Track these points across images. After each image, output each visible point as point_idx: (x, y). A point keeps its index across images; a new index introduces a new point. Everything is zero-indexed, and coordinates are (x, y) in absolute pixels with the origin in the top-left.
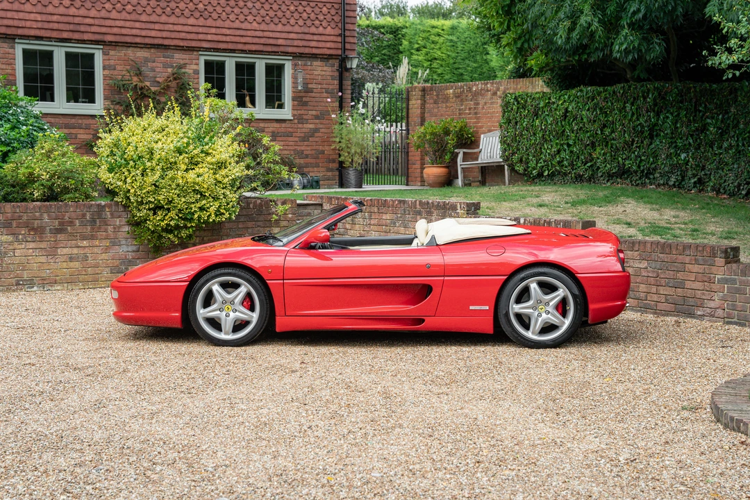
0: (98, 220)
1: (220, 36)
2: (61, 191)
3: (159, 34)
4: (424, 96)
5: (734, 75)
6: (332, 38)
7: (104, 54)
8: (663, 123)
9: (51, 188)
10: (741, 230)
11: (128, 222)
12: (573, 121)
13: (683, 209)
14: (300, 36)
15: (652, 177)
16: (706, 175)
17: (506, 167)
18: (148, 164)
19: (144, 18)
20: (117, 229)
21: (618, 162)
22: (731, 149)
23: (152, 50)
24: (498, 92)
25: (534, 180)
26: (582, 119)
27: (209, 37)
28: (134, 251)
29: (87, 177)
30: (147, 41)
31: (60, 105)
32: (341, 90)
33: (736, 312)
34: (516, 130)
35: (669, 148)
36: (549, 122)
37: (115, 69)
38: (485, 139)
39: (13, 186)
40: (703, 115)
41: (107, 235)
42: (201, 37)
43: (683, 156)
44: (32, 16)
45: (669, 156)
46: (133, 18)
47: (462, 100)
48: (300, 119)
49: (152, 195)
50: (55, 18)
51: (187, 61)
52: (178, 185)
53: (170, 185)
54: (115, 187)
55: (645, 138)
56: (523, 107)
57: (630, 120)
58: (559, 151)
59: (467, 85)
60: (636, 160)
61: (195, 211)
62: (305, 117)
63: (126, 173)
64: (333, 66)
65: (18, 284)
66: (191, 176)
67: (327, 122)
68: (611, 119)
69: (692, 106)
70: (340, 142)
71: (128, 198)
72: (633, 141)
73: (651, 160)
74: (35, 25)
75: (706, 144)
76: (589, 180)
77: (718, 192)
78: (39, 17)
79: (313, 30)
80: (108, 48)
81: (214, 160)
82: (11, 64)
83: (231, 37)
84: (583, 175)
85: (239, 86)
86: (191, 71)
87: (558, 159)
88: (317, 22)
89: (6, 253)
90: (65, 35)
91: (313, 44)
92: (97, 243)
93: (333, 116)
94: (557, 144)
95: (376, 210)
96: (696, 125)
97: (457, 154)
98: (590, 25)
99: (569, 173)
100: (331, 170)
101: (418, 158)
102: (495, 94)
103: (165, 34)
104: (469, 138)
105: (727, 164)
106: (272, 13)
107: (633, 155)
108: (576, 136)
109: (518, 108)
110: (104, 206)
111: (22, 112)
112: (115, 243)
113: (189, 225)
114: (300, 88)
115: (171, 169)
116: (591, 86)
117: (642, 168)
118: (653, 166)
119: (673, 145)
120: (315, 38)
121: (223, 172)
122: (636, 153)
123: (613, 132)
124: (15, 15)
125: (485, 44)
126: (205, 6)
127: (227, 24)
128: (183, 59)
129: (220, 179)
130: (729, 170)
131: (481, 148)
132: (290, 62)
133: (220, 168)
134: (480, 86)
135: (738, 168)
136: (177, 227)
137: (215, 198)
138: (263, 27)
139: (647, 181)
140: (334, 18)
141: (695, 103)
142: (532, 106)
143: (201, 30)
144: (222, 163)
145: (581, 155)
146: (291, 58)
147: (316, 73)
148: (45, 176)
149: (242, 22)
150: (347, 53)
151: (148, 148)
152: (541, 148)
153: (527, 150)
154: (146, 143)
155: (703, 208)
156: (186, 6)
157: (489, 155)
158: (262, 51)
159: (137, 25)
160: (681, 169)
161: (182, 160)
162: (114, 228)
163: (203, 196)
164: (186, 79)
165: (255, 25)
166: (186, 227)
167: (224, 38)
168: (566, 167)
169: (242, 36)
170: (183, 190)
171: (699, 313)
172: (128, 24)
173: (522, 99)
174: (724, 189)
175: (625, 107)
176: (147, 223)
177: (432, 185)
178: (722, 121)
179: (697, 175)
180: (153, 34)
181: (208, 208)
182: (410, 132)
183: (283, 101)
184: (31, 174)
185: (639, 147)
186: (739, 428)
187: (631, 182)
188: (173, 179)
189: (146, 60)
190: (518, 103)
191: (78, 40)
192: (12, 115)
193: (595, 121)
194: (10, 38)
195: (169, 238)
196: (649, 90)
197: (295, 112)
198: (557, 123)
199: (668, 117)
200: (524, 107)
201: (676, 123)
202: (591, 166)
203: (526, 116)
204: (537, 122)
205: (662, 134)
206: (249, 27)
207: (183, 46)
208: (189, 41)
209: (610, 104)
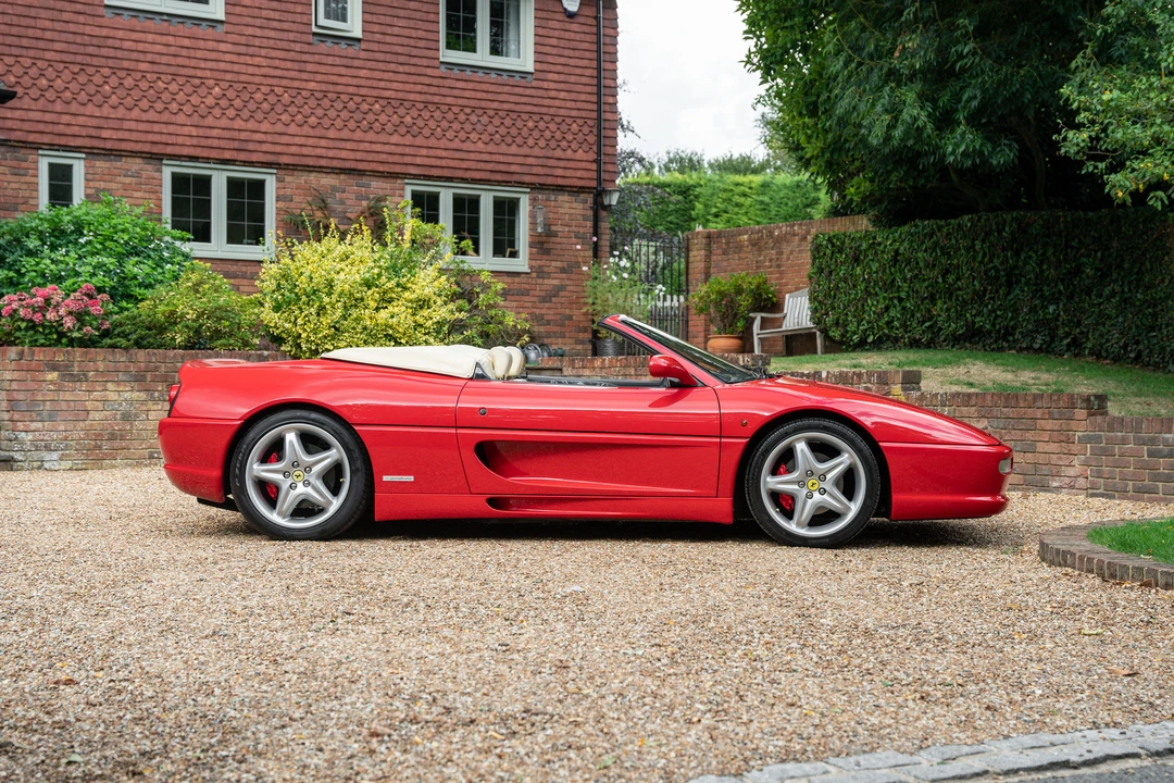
1: (433, 159)
2: (211, 337)
3: (352, 155)
4: (709, 244)
6: (584, 165)
7: (278, 180)
8: (1025, 265)
9: (197, 332)
10: (1119, 391)
12: (906, 266)
13: (1047, 371)
14: (540, 161)
15: (1011, 339)
16: (1082, 333)
17: (818, 333)
18: (326, 300)
19: (332, 133)
21: (966, 320)
22: (1114, 297)
23: (342, 177)
24: (809, 237)
25: (854, 349)
26: (918, 264)
27: (419, 161)
29: (246, 318)
30: (336, 164)
31: (218, 246)
32: (596, 233)
33: (1102, 480)
34: (830, 282)
35: (1032, 298)
36: (874, 269)
37: (291, 200)
38: (791, 300)
39: (150, 329)
40: (1077, 253)
42: (407, 159)
44: (186, 130)
45: (1033, 310)
46: (318, 134)
47: (760, 250)
48: (540, 272)
49: (329, 340)
50: (215, 132)
51: (388, 192)
52: (365, 328)
53: (354, 328)
55: (1001, 286)
56: (839, 251)
57: (981, 262)
58: (887, 309)
59: (766, 229)
60: (989, 315)
62: (546, 269)
63: (297, 312)
64: (585, 202)
65: (151, 457)
66: (383, 315)
67: (577, 277)
68: (955, 261)
69: (1061, 241)
70: (594, 304)
72: (985, 290)
73: (1010, 315)
74: (188, 141)
75: (1082, 290)
76: (928, 346)
77: (1099, 356)
78: (194, 132)
79: (558, 153)
80: (283, 172)
81: (413, 296)
82: (157, 192)
83: (448, 160)
84: (920, 339)
85: (458, 226)
87: (886, 319)
88: (564, 144)
89: (136, 415)
90: (227, 155)
91: (558, 172)
93: (585, 268)
94: (884, 298)
96: (1068, 266)
97: (753, 319)
98: (915, 119)
99: (901, 338)
100: (582, 342)
101: (701, 329)
103: (359, 156)
104: (770, 299)
105: (1109, 317)
106: (503, 130)
107: (985, 310)
108: (909, 287)
109: (833, 253)
111: (168, 248)
114: (539, 230)
115: (356, 306)
116: (929, 219)
117: (997, 327)
118: (1012, 323)
119: (1039, 294)
120: (562, 164)
121: (425, 312)
122: (990, 307)
123: (959, 279)
124: (164, 128)
125: (808, 206)
126: (413, 118)
127: (443, 143)
128: (382, 189)
129: (421, 321)
130: (1112, 325)
131: (786, 311)
132: (527, 196)
133: (421, 308)
134: (784, 229)
135: (1125, 321)
138: (492, 148)
139: (1005, 345)
140: (587, 138)
141: (1066, 236)
143: (407, 150)
144: (424, 301)
145: (917, 312)
146: (528, 190)
147: (561, 211)
148: (191, 315)
149: (463, 141)
150: (603, 184)
151: (327, 280)
152: (863, 305)
153: (845, 308)
154: (323, 273)
155: (1075, 370)
156: (388, 119)
157: (796, 321)
158: (489, 180)
159: (323, 143)
160: (1049, 326)
161: (371, 297)
165: (480, 145)
167: (439, 162)
168: (897, 329)
169: (463, 160)
171: (1055, 484)
172: (310, 141)
173: (838, 240)
174: (1106, 351)
175: (973, 245)
178: (1102, 260)
179: (1070, 334)
180: (344, 154)
182: (691, 293)
183: (517, 248)
184: (173, 313)
185: (993, 298)
186: (1065, 561)
187: (984, 346)
188: (358, 320)
189: (334, 189)
190: (833, 245)
191: (244, 162)
192: (154, 250)
193: (934, 266)
194: (156, 158)
196: (1005, 221)
197: (534, 263)
198: (884, 271)
199: (1030, 257)
200: (841, 251)
201: (1042, 263)
202: (931, 326)
203: (842, 263)
204: (858, 270)
205: (1023, 279)
206: (472, 147)
207: (383, 172)
208: (391, 166)
209: (954, 241)
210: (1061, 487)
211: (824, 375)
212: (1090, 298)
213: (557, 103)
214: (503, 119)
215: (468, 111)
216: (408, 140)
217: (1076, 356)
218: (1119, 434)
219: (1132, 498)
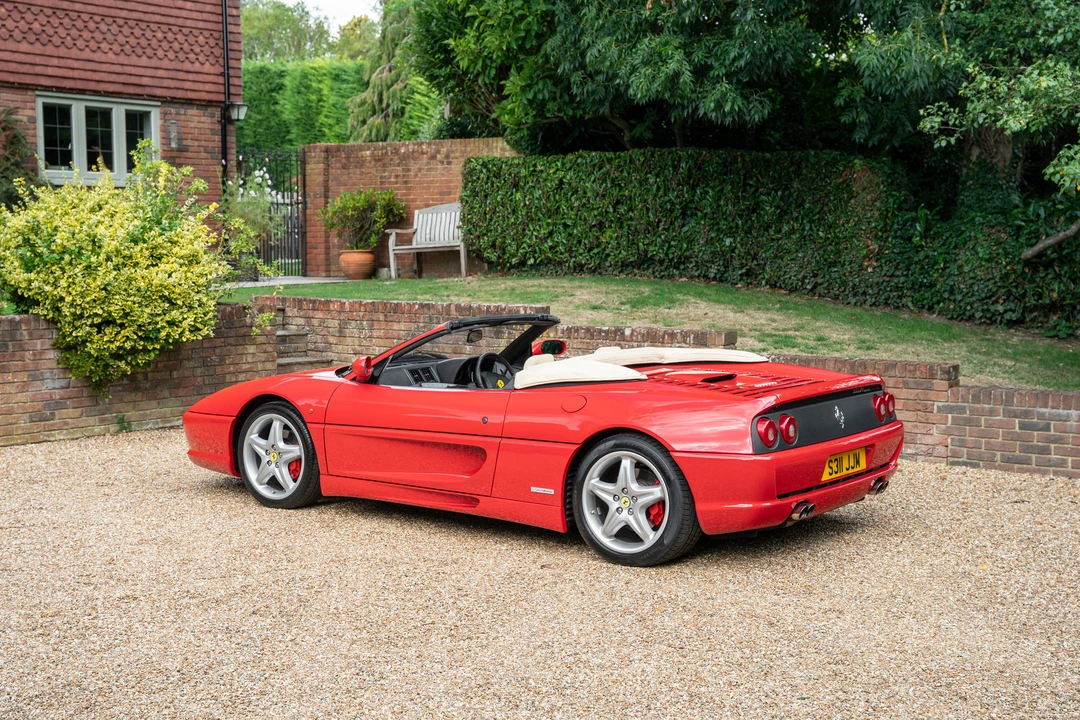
0: (10, 343)
1: (65, 70)
4: (327, 158)
5: (949, 142)
6: (212, 78)
8: (701, 200)
11: (54, 345)
12: (572, 195)
14: (170, 74)
15: (682, 267)
17: (464, 252)
20: (38, 355)
21: (638, 249)
22: (793, 233)
24: (438, 156)
25: (509, 270)
26: (585, 193)
27: (50, 71)
28: (62, 388)
32: (225, 148)
33: (965, 450)
34: (486, 206)
35: (709, 231)
36: (536, 196)
38: (421, 216)
40: (756, 191)
41: (24, 366)
42: (38, 70)
43: (728, 241)
45: (710, 242)
47: (384, 165)
49: (99, 304)
51: (19, 104)
52: (139, 290)
53: (126, 290)
54: (36, 294)
55: (676, 218)
56: (495, 176)
57: (656, 195)
58: (551, 234)
59: (391, 146)
60: (662, 246)
61: (163, 327)
63: (59, 273)
64: (213, 116)
68: (627, 193)
69: (740, 179)
71: (58, 310)
72: (660, 221)
73: (685, 245)
75: (760, 227)
76: (593, 271)
77: (773, 286)
79: (187, 66)
81: (182, 252)
83: (80, 71)
84: (586, 264)
85: (91, 141)
86: (25, 119)
87: (550, 244)
88: (192, 56)
91: (188, 85)
92: (10, 377)
95: (381, 317)
96: (747, 203)
97: (387, 236)
99: (566, 262)
101: (321, 240)
102: (433, 157)
104: (400, 214)
105: (788, 252)
106: (133, 41)
107: (659, 240)
108: (576, 215)
109: (488, 177)
110: (19, 322)
112: (36, 376)
113: (150, 348)
114: (173, 145)
115: (125, 265)
116: (595, 151)
117: (671, 256)
119: (715, 228)
120: (191, 77)
122: (663, 237)
123: (631, 209)
126: (43, 25)
127: (74, 53)
128: (12, 101)
130: (791, 259)
131: (415, 227)
132: (158, 109)
133: (191, 262)
134: (410, 147)
135: (804, 256)
136: (134, 351)
137: (191, 308)
138: (122, 59)
139: (677, 273)
140: (213, 50)
141: (745, 175)
142: (510, 175)
143: (38, 60)
144: (193, 256)
145: (585, 238)
146: (159, 104)
149: (94, 51)
150: (232, 99)
151: (89, 235)
152: (524, 230)
153: (503, 231)
156: (16, 24)
157: (428, 236)
158: (121, 93)
160: (725, 257)
161: (140, 253)
162: (34, 354)
163: (172, 304)
164: (19, 129)
165: (111, 56)
166: (145, 350)
167: (70, 73)
168: (562, 254)
169: (95, 71)
170: (147, 298)
171: (909, 451)
173: (494, 165)
175: (647, 179)
176: (87, 347)
177: (349, 276)
178: (781, 199)
179: (746, 265)
181: (181, 322)
182: (309, 205)
187: (654, 273)
188: (130, 280)
190: (488, 171)
193: (604, 196)
195: (118, 366)
196: (680, 158)
198: (548, 198)
199: (707, 193)
200: (497, 175)
201: (719, 199)
202: (598, 253)
203: (500, 188)
204: (518, 196)
205: (699, 214)
206: (103, 58)
207: (13, 83)
208: (22, 76)
209: (625, 174)
210: (917, 454)
211: (628, 332)
212: (768, 231)
213: (184, 13)
214: (132, 28)
215: (97, 18)
216: (38, 48)
217: (749, 284)
218: (986, 406)
219: (1000, 468)
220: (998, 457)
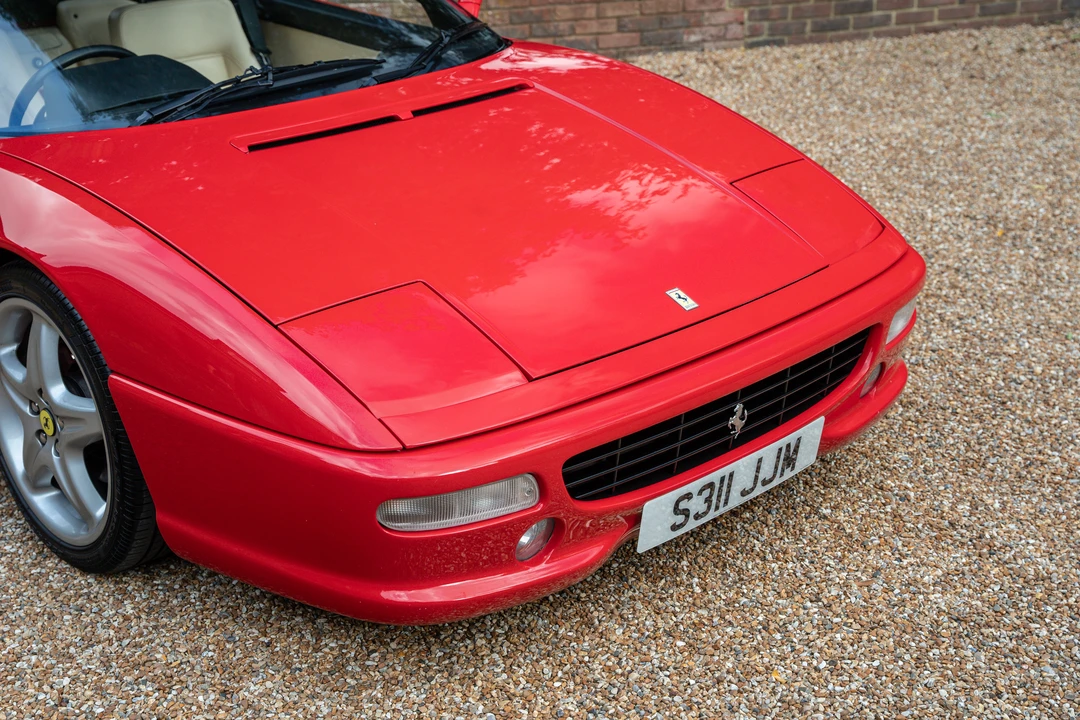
33: (767, 23)
171: (693, 38)
210: (704, 41)
219: (812, 40)
220: (808, 28)
